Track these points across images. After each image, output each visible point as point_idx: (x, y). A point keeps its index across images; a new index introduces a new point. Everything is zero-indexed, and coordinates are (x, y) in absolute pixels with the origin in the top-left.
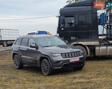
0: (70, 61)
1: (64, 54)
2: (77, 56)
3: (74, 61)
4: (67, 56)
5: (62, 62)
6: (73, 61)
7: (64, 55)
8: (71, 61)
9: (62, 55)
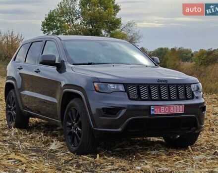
0: (152, 113)
1: (135, 88)
2: (178, 99)
3: (167, 112)
4: (144, 94)
5: (123, 111)
6: (162, 112)
7: (133, 90)
8: (155, 111)
9: (127, 91)
